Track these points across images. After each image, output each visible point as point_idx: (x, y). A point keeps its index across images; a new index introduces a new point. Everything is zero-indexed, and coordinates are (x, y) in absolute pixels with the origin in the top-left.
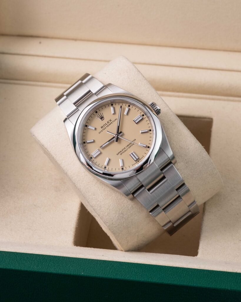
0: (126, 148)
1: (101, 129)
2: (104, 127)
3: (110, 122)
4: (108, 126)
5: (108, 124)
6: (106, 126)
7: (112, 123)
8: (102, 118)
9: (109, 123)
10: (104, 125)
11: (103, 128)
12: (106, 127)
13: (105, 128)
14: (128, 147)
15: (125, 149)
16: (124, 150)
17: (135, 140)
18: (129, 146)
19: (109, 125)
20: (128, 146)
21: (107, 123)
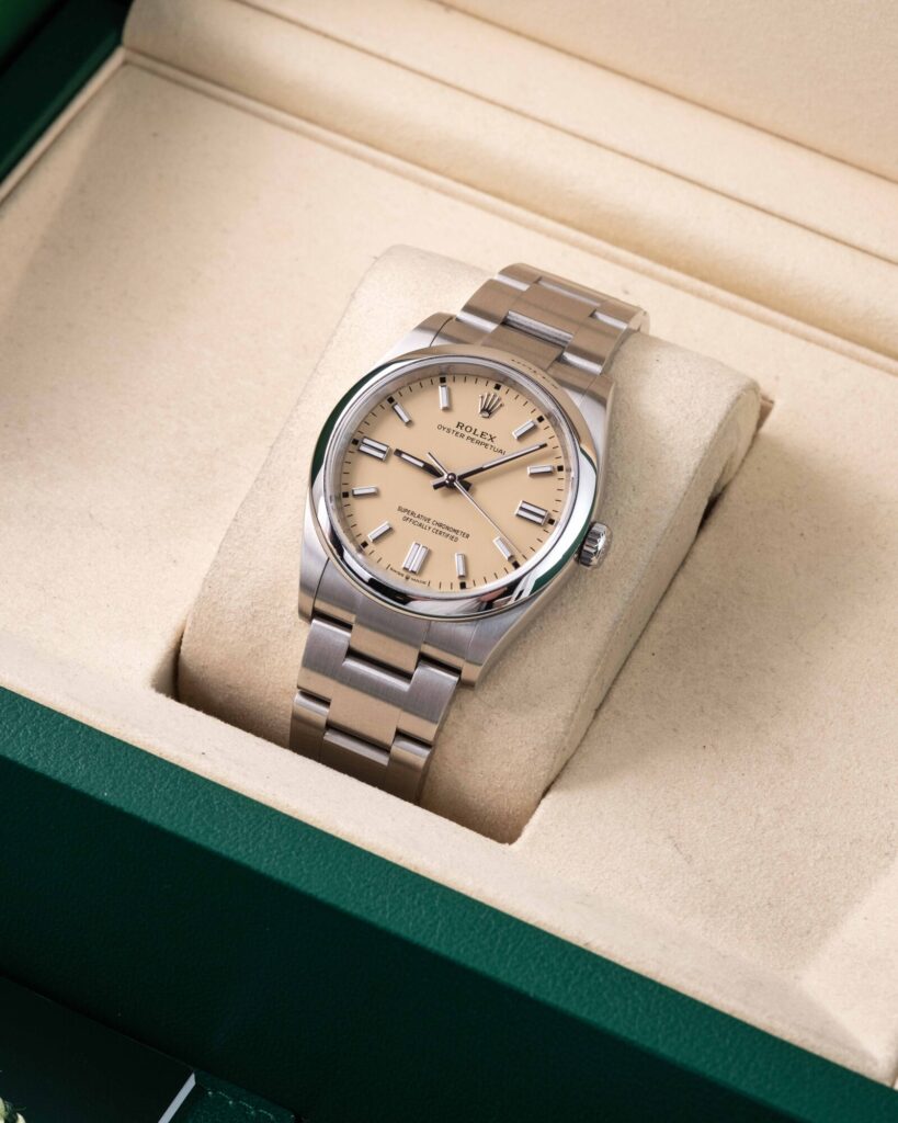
0: (430, 525)
1: (453, 427)
2: (463, 431)
3: (486, 441)
4: (472, 440)
5: (478, 438)
6: (471, 435)
7: (486, 445)
8: (488, 411)
9: (481, 440)
10: (468, 429)
11: (458, 430)
12: (467, 434)
13: (462, 436)
14: (437, 527)
15: (426, 523)
16: (420, 521)
17: (468, 536)
18: (440, 529)
19: (478, 442)
20: (440, 525)
21: (479, 433)
